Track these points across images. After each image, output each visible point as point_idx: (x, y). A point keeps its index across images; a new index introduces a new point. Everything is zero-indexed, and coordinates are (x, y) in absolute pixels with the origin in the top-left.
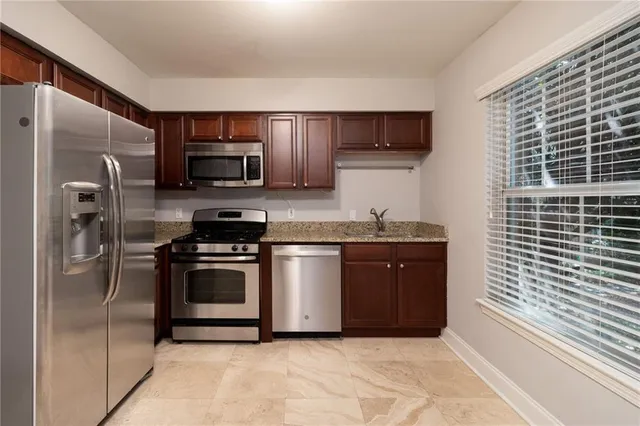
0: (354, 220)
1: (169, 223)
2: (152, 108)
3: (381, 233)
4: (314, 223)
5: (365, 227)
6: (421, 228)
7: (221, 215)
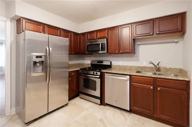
0: (145, 66)
1: (86, 64)
2: (79, 32)
3: (157, 73)
4: (128, 66)
5: (150, 69)
6: (182, 72)
7: (97, 62)
